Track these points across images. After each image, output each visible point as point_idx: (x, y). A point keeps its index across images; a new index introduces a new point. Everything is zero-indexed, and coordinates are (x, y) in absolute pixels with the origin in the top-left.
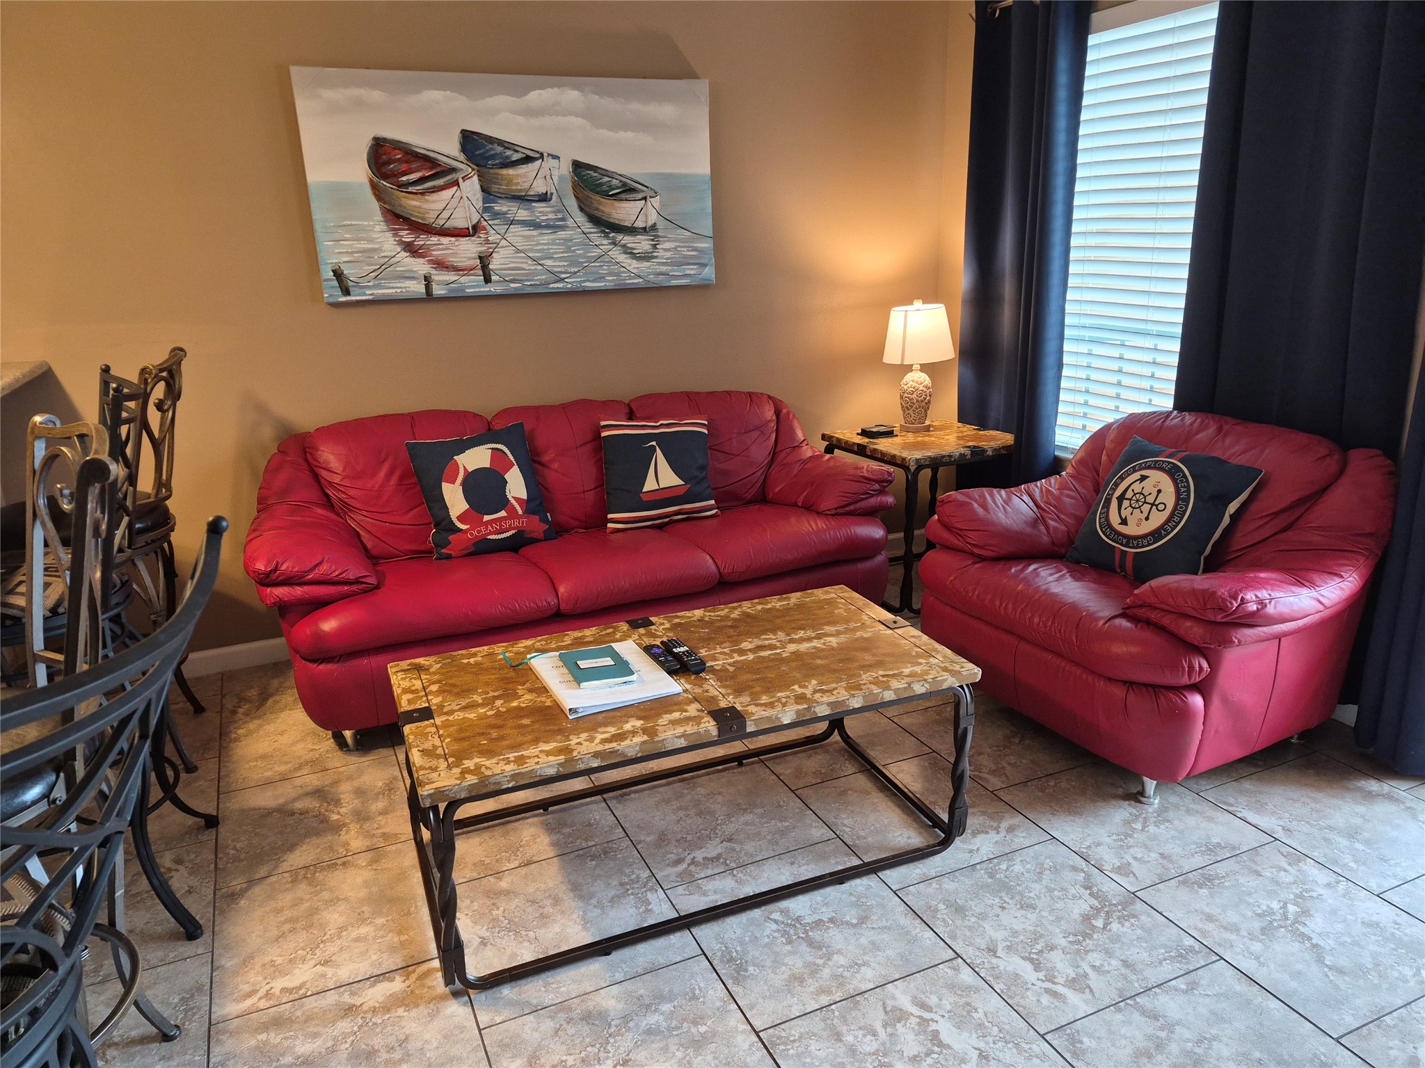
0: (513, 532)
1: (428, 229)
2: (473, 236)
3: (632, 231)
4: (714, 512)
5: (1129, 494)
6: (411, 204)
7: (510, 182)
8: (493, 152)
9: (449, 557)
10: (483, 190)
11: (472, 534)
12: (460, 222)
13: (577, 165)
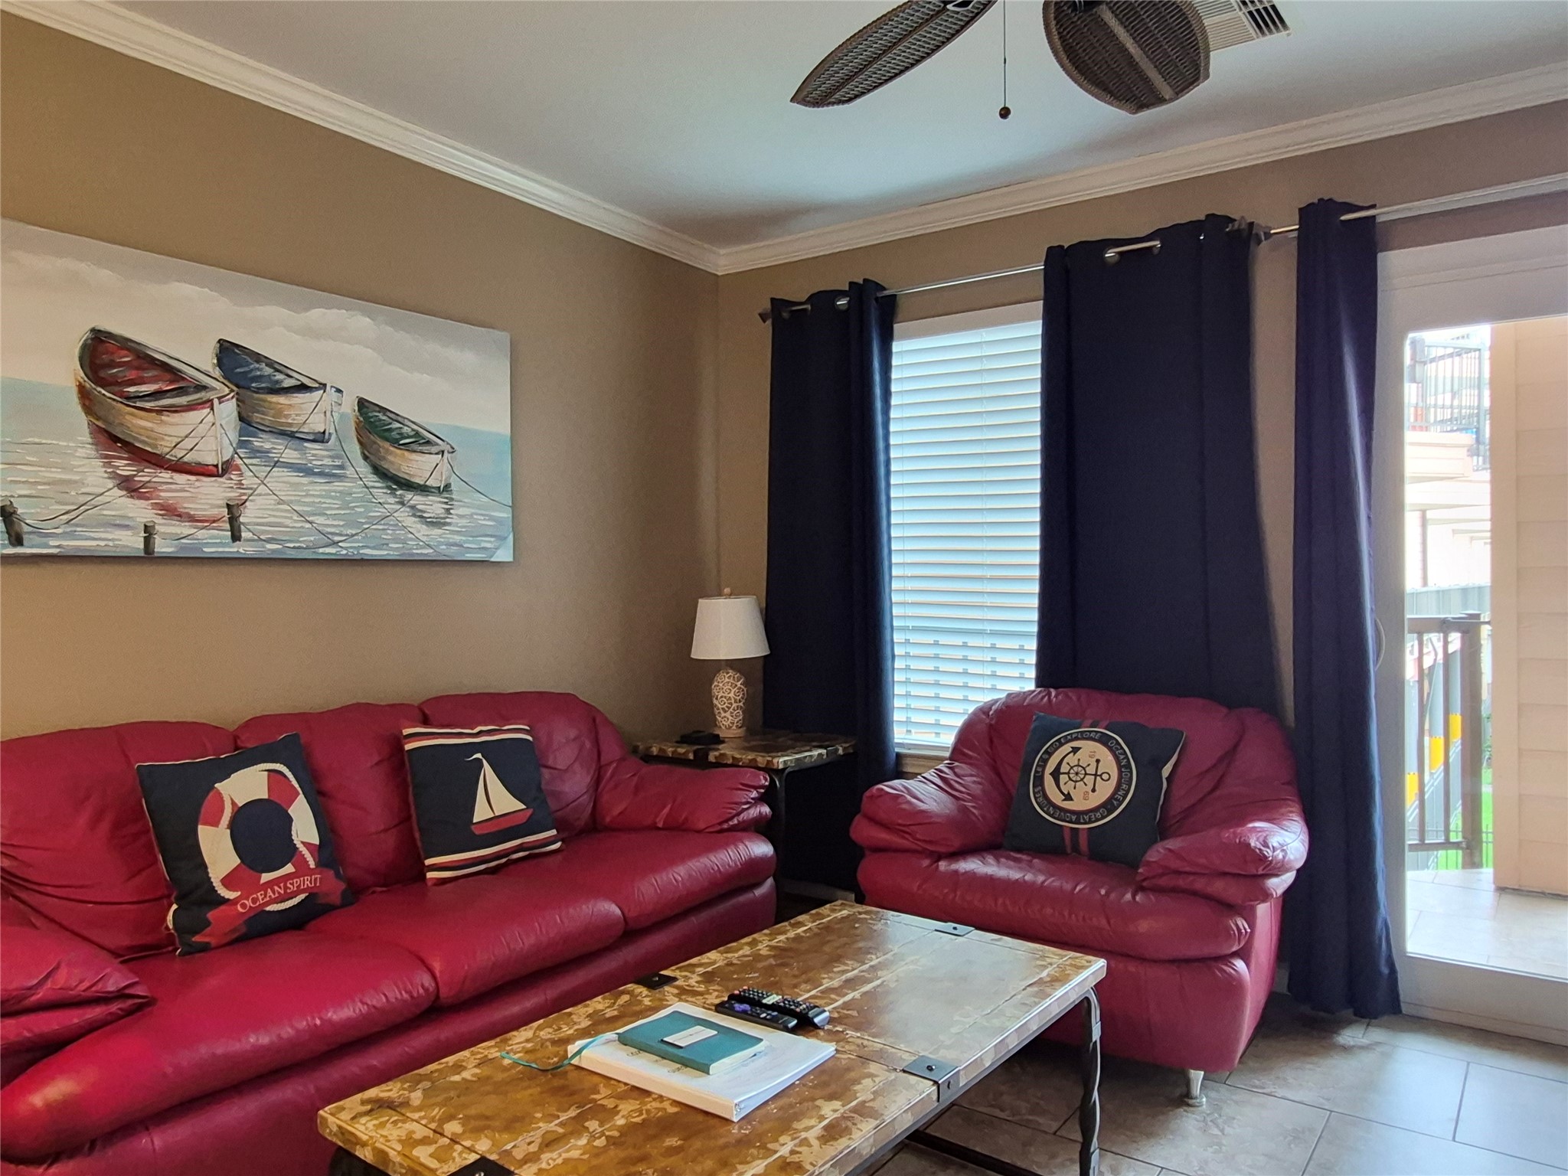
0: (302, 896)
1: (158, 462)
2: (221, 476)
3: (423, 489)
4: (558, 845)
5: (1064, 768)
6: (139, 425)
7: (279, 413)
8: (258, 373)
9: (205, 948)
10: (241, 418)
11: (244, 906)
12: (208, 457)
13: (362, 403)
